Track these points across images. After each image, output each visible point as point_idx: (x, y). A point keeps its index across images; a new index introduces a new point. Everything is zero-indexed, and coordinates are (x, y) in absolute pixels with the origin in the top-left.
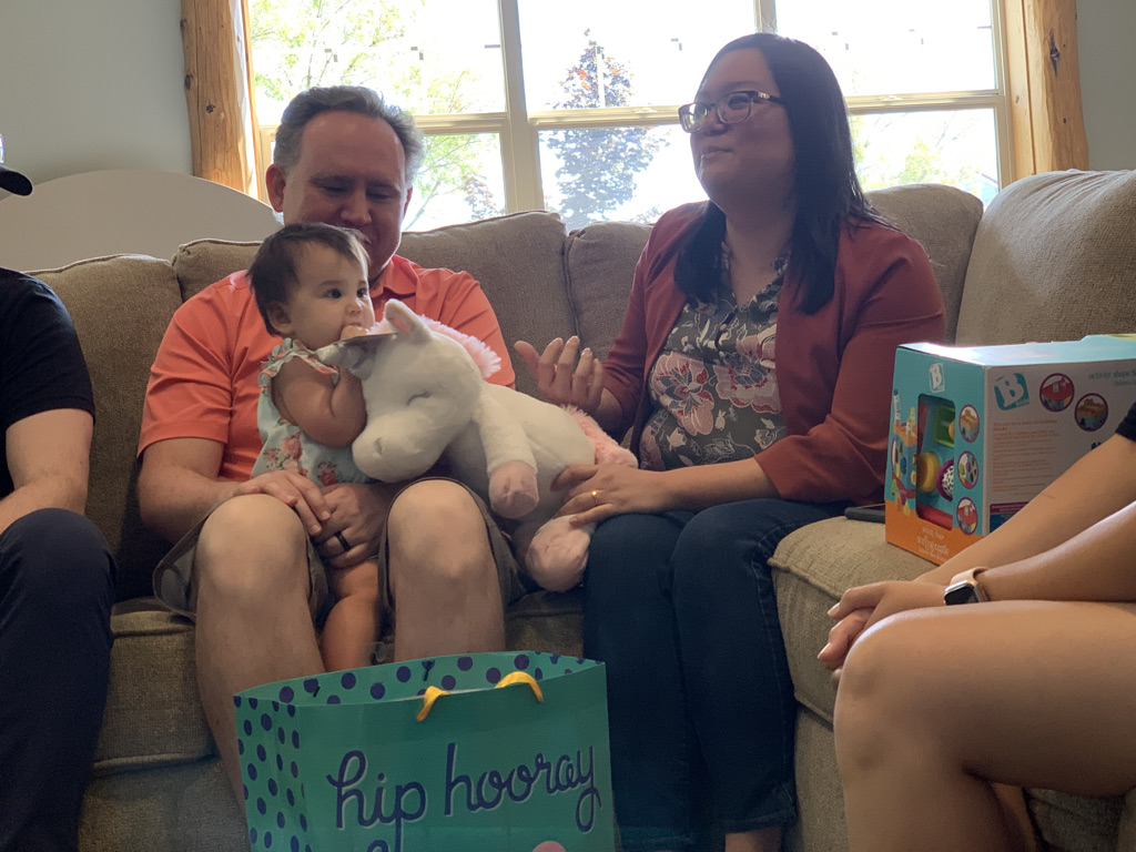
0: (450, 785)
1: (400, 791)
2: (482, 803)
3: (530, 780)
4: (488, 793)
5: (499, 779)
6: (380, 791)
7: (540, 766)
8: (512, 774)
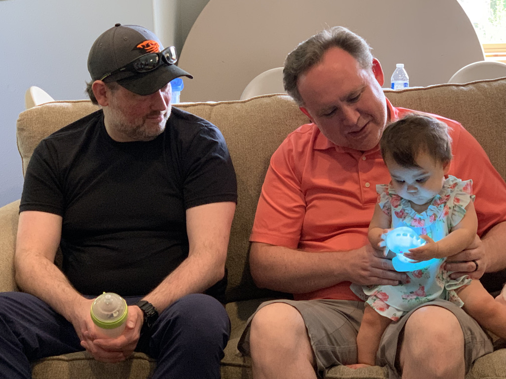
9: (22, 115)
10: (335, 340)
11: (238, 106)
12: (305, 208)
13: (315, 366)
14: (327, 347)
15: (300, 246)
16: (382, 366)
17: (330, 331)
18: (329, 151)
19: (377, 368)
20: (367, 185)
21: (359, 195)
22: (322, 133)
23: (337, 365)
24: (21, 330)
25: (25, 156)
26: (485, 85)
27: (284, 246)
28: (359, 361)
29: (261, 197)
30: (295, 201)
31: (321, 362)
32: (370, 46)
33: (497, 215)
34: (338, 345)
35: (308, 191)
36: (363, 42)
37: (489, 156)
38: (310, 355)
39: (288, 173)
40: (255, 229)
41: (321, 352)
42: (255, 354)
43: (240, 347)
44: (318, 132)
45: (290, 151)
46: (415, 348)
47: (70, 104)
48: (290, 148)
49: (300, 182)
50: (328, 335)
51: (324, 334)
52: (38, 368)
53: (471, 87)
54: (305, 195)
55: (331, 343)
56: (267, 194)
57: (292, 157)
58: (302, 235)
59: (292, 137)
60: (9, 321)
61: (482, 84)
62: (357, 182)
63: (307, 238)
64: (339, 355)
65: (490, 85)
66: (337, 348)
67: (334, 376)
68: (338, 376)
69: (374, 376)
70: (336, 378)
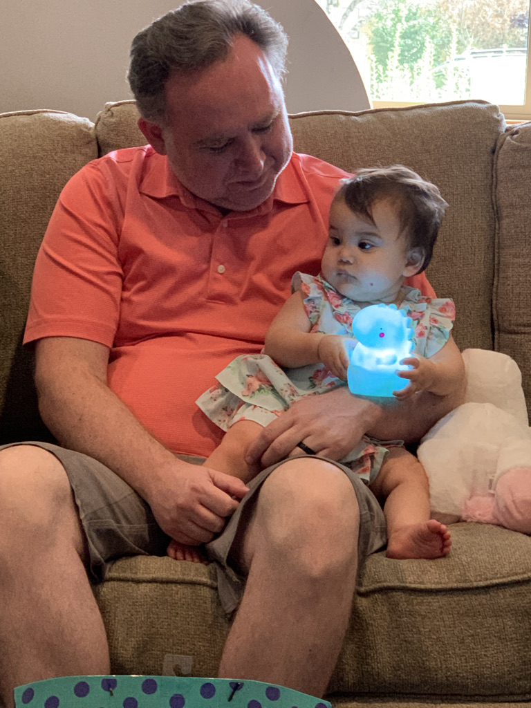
17: (114, 498)
20: (221, 268)
34: (128, 521)
41: (98, 532)
65: (400, 116)
66: (127, 527)
67: (122, 575)
68: (128, 575)
69: (191, 577)
70: (126, 580)
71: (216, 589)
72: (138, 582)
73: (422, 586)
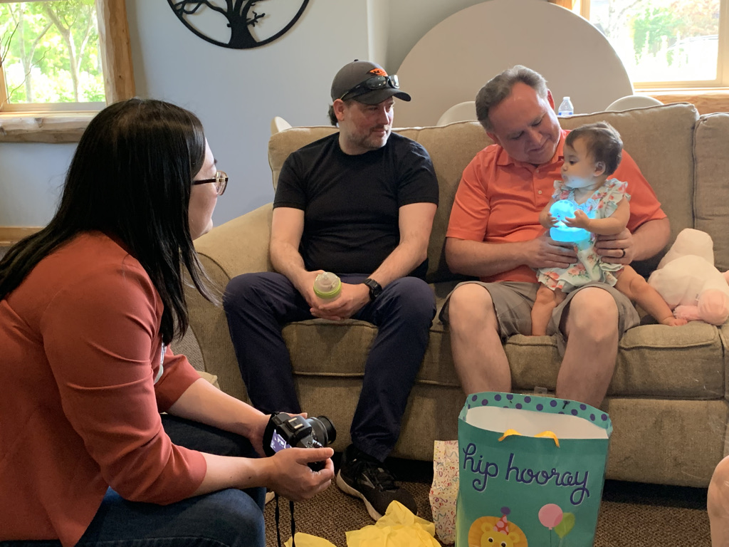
0: (509, 469)
1: (488, 465)
2: (522, 479)
3: (548, 478)
4: (526, 477)
5: (532, 473)
6: (480, 461)
7: (553, 474)
8: (538, 473)
9: (272, 138)
10: (516, 314)
11: (438, 131)
12: (490, 211)
13: (499, 333)
14: (509, 319)
15: (485, 240)
16: (551, 335)
17: (512, 307)
18: (509, 167)
19: (548, 337)
20: (540, 192)
21: (534, 201)
22: (504, 150)
23: (516, 334)
24: (272, 301)
25: (275, 169)
26: (639, 112)
27: (474, 240)
28: (534, 333)
29: (454, 203)
30: (482, 205)
31: (504, 330)
32: (546, 79)
33: (647, 215)
34: (518, 318)
35: (492, 197)
36: (540, 76)
37: (641, 169)
38: (496, 324)
39: (477, 184)
40: (450, 227)
41: (504, 322)
42: (453, 322)
43: (440, 317)
44: (501, 150)
45: (479, 166)
46: (578, 320)
47: (309, 129)
48: (478, 164)
49: (486, 190)
50: (510, 310)
51: (507, 309)
52: (287, 329)
53: (627, 114)
54: (490, 201)
55: (512, 316)
56: (460, 200)
57: (480, 171)
58: (487, 232)
59: (480, 155)
60: (263, 294)
61: (636, 111)
62: (532, 190)
63: (490, 234)
64: (518, 326)
66: (517, 321)
67: (514, 342)
68: (517, 342)
69: (546, 342)
70: (516, 344)
71: (557, 347)
72: (521, 345)
73: (656, 346)
